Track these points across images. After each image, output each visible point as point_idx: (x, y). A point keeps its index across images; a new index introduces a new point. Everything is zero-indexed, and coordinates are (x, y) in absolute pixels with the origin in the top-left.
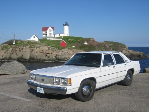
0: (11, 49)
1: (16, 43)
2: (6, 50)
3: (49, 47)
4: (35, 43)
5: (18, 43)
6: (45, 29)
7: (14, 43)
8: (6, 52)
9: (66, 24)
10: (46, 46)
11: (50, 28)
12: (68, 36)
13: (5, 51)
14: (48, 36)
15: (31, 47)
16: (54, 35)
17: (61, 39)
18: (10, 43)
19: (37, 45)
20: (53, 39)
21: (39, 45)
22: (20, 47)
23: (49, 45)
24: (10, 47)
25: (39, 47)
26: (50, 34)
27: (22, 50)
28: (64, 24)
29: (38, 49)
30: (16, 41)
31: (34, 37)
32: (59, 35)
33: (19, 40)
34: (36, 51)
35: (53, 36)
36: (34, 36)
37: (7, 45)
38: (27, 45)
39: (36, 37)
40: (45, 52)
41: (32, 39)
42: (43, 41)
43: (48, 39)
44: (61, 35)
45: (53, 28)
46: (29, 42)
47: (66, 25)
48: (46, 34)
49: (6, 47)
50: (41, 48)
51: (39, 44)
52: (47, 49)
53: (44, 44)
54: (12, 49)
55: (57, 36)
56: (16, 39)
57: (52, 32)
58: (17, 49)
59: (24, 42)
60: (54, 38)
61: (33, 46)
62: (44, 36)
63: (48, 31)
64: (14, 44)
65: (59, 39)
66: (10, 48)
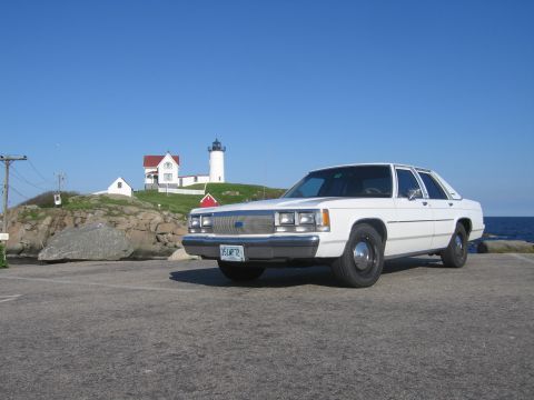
0: (48, 220)
1: (65, 202)
2: (34, 223)
3: (165, 213)
4: (122, 201)
5: (70, 200)
6: (153, 161)
7: (58, 203)
8: (32, 229)
9: (216, 147)
10: (157, 210)
11: (168, 158)
12: (222, 181)
13: (28, 227)
14: (161, 181)
15: (109, 214)
16: (181, 178)
17: (202, 192)
18: (45, 202)
19: (128, 209)
20: (176, 191)
21: (135, 209)
22: (76, 214)
23: (165, 207)
24: (47, 215)
25: (136, 214)
26: (168, 176)
27: (82, 222)
28: (211, 146)
29: (133, 220)
30: (65, 196)
31: (120, 185)
32: (196, 178)
33: (73, 194)
34: (124, 227)
35: (176, 180)
36: (120, 180)
37: (35, 207)
38: (98, 207)
39: (124, 184)
40: (152, 229)
41: (113, 190)
42: (148, 196)
43: (161, 190)
44: (203, 180)
45: (176, 159)
46: (105, 199)
47: (214, 149)
48: (156, 177)
49: (33, 214)
50: (140, 217)
51: (136, 205)
52: (158, 218)
53: (149, 204)
54: (53, 221)
55: (189, 181)
56: (63, 190)
57: (175, 169)
58: (66, 221)
59: (89, 198)
60: (181, 187)
61: (116, 212)
62: (150, 181)
63: (161, 166)
64: (58, 206)
65: (194, 192)
66: (44, 218)
